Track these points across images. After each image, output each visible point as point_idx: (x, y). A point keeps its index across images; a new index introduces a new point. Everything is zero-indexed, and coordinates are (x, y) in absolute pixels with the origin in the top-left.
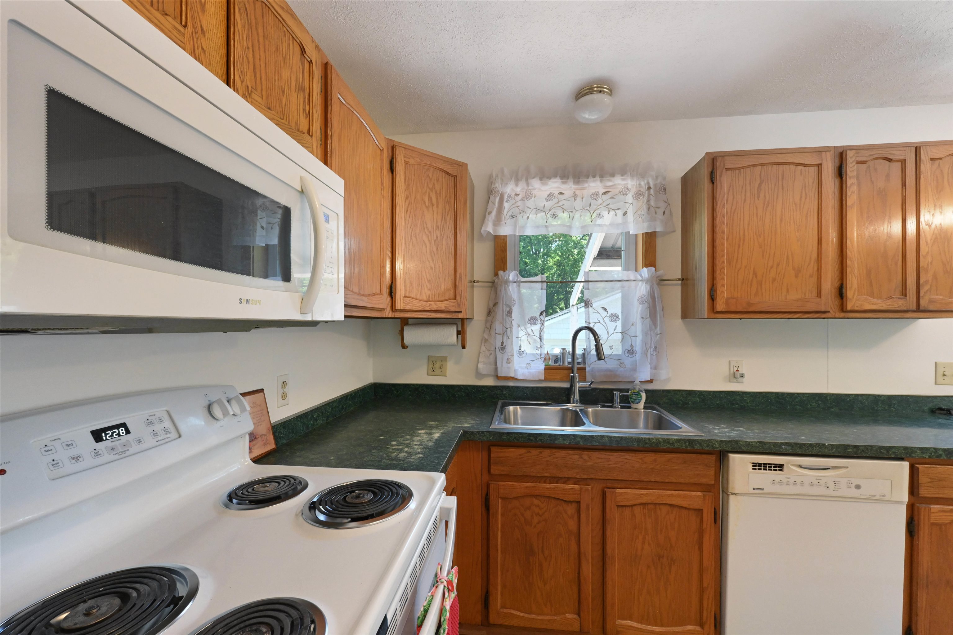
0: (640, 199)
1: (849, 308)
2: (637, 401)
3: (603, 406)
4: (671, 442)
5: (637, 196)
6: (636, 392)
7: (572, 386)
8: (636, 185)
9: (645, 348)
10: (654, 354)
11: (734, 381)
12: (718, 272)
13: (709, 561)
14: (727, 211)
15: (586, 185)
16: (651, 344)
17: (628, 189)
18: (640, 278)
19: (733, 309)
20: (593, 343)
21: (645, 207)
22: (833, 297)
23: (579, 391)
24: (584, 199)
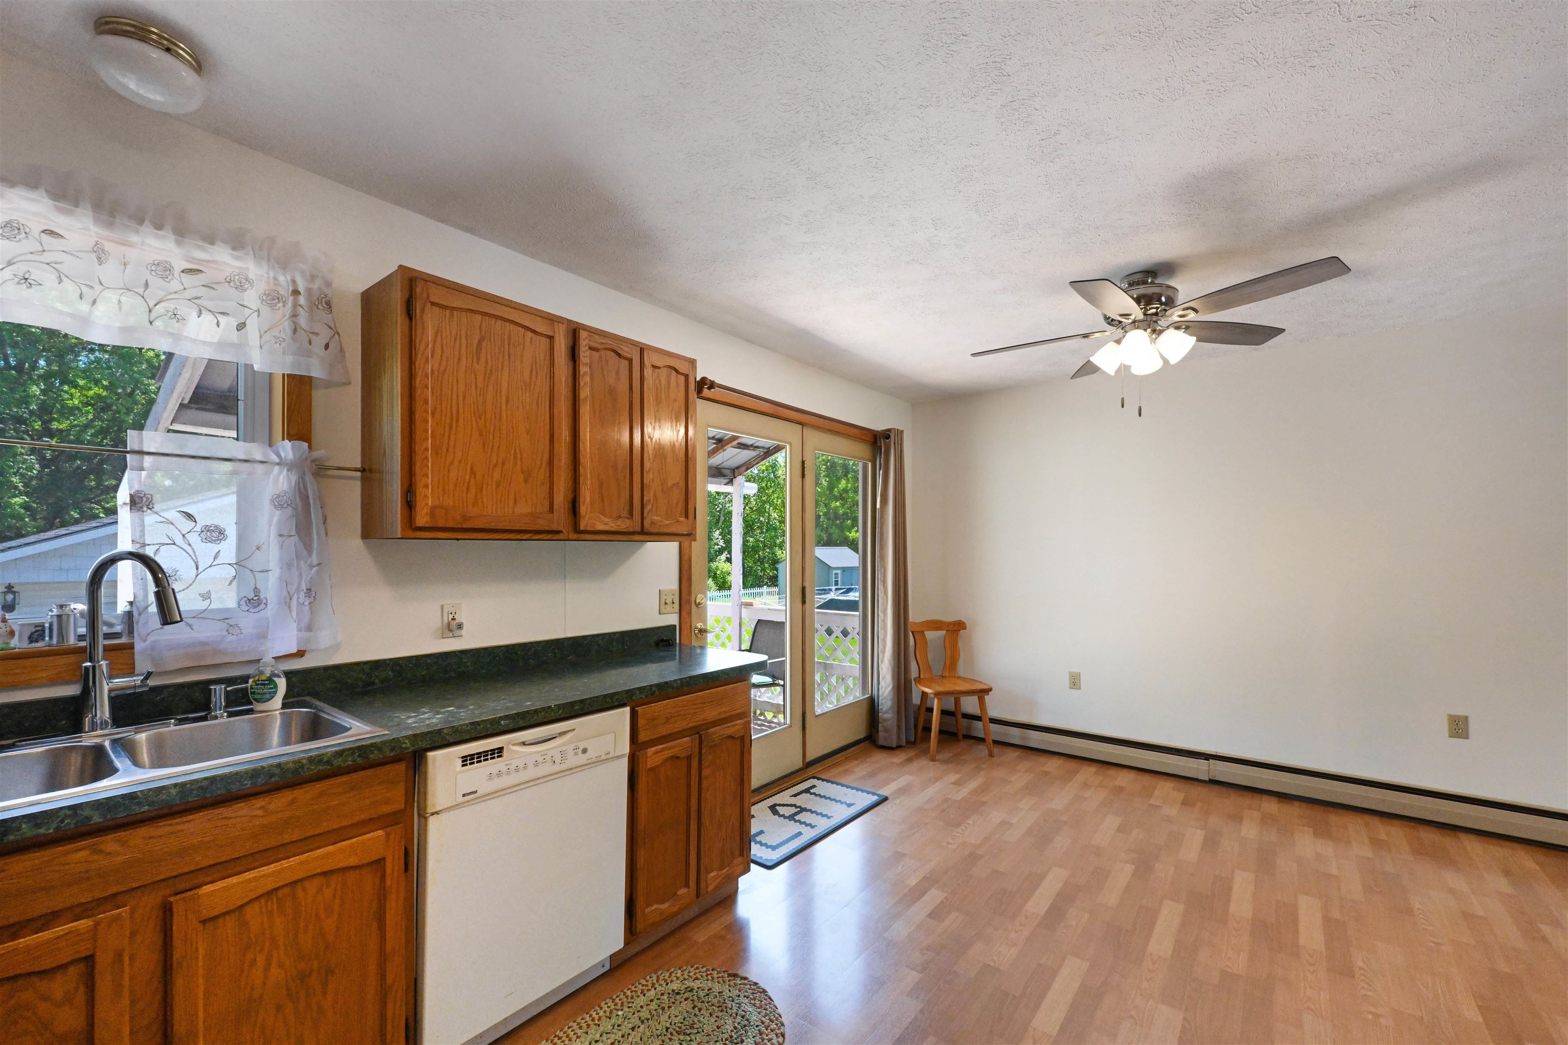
0: (277, 308)
1: (582, 528)
2: (268, 696)
3: (181, 722)
4: (325, 759)
5: (270, 300)
6: (264, 679)
7: (86, 692)
8: (268, 277)
9: (285, 593)
10: (307, 603)
11: (449, 636)
12: (418, 466)
13: (394, 937)
14: (432, 371)
15: (134, 238)
16: (299, 584)
17: (247, 279)
18: (277, 460)
19: (441, 523)
20: (152, 588)
21: (287, 325)
22: (567, 513)
23: (112, 700)
24: (129, 268)
